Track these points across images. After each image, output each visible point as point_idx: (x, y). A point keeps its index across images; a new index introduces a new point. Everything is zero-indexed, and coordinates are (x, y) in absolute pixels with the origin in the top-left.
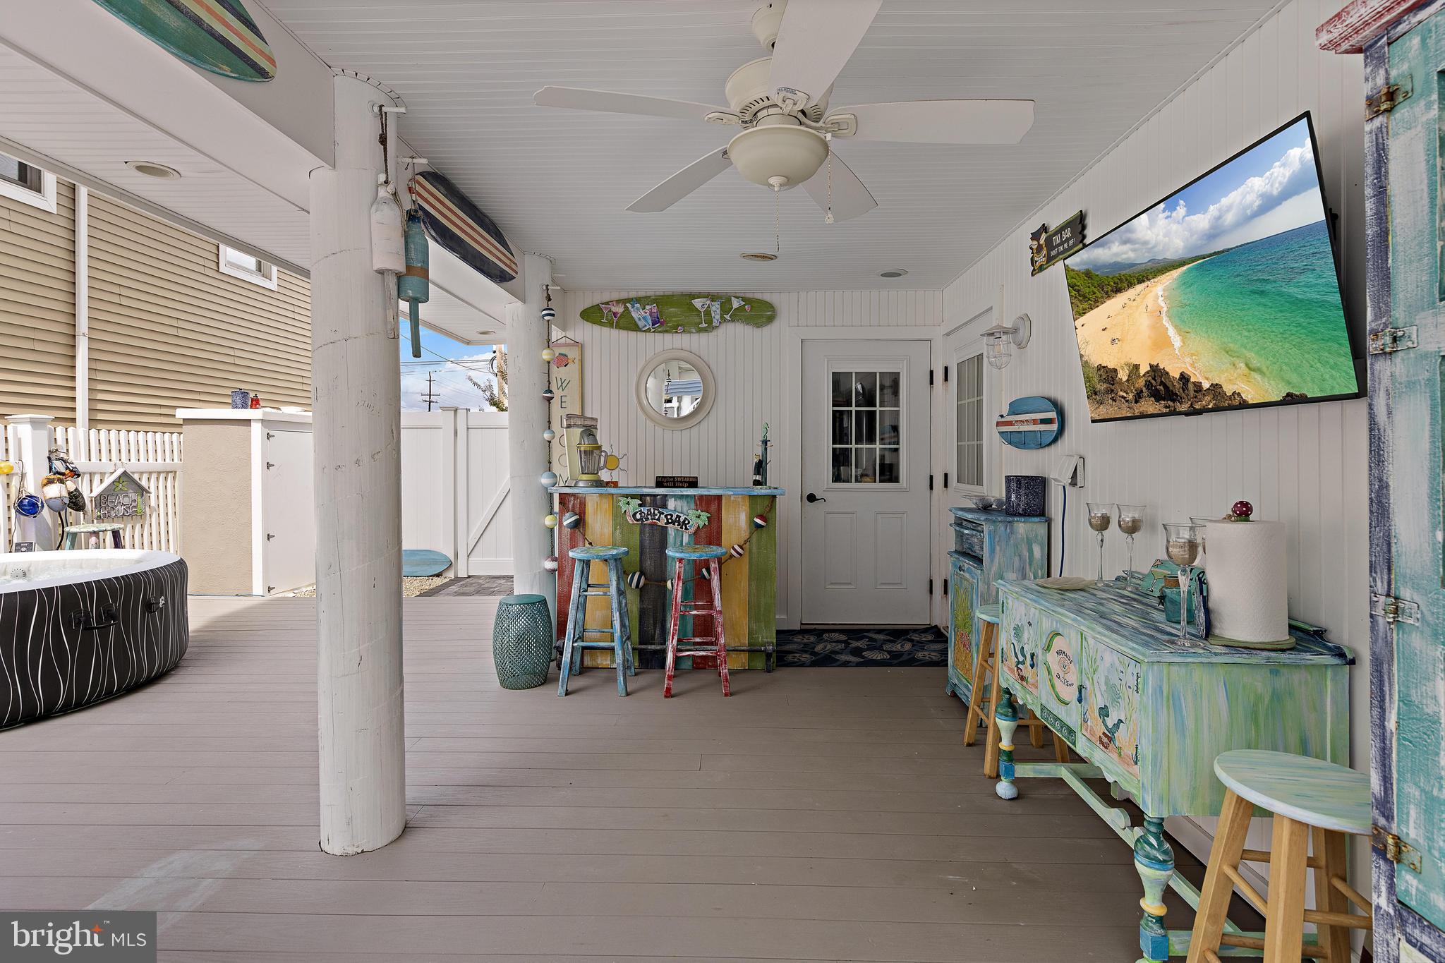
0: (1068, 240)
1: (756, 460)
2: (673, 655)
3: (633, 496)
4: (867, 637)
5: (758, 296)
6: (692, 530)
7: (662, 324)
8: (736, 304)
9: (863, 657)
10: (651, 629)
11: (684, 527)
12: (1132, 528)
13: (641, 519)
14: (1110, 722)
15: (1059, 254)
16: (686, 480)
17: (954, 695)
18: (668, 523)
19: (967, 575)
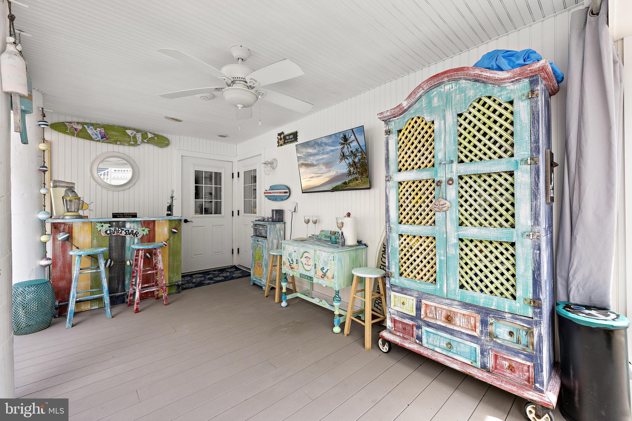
0: (291, 138)
1: (168, 205)
2: (139, 293)
3: (105, 223)
4: (211, 273)
5: (161, 134)
6: (140, 237)
7: (107, 139)
8: (150, 136)
9: (214, 280)
10: (116, 286)
11: (135, 236)
12: (315, 222)
13: (110, 233)
14: (324, 271)
15: (288, 142)
16: (130, 214)
17: (254, 284)
18: (126, 234)
19: (260, 243)
